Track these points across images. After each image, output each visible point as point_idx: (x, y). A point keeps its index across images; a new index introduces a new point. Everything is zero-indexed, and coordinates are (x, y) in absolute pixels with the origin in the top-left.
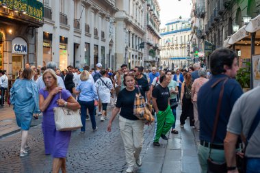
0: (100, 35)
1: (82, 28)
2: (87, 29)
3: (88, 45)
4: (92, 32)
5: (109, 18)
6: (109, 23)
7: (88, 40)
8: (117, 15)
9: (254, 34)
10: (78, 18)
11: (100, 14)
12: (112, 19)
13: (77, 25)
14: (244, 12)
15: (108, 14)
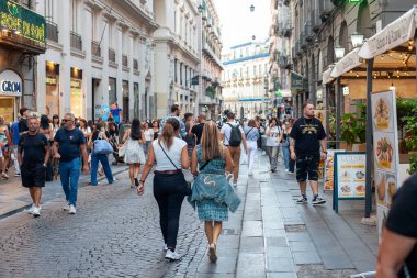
0: (131, 65)
1: (105, 54)
2: (112, 56)
3: (113, 81)
4: (119, 60)
5: (144, 39)
6: (144, 47)
7: (112, 73)
8: (157, 34)
9: (370, 61)
10: (98, 39)
11: (132, 32)
12: (149, 41)
13: (97, 50)
14: (352, 28)
15: (143, 33)
